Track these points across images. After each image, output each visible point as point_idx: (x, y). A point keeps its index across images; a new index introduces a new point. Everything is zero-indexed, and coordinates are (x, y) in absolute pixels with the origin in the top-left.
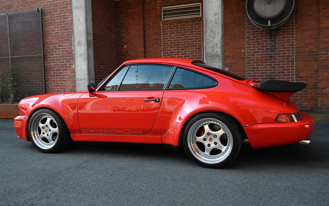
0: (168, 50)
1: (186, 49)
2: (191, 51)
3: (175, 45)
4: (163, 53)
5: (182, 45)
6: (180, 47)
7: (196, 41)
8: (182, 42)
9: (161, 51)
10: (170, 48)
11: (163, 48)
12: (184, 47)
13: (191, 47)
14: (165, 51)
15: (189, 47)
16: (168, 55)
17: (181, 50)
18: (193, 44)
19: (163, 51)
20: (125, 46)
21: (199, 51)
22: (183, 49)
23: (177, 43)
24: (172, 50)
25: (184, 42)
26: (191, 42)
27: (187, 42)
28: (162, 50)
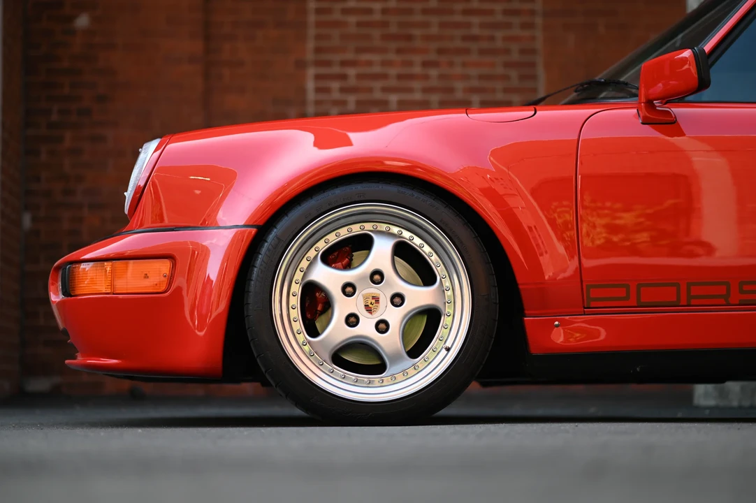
0: (344, 63)
1: (451, 64)
2: (481, 77)
3: (386, 37)
4: (318, 77)
5: (428, 38)
6: (414, 51)
7: (508, 26)
8: (426, 25)
9: (301, 65)
10: (359, 50)
11: (318, 50)
12: (441, 51)
13: (482, 52)
14: (328, 64)
15: (466, 51)
16: (343, 90)
17: (426, 64)
18: (492, 38)
19: (318, 63)
20: (83, 21)
21: (523, 78)
22: (434, 64)
23: (401, 25)
24: (369, 63)
25: (443, 25)
26: (482, 26)
27: (457, 25)
28: (310, 56)
